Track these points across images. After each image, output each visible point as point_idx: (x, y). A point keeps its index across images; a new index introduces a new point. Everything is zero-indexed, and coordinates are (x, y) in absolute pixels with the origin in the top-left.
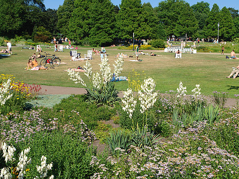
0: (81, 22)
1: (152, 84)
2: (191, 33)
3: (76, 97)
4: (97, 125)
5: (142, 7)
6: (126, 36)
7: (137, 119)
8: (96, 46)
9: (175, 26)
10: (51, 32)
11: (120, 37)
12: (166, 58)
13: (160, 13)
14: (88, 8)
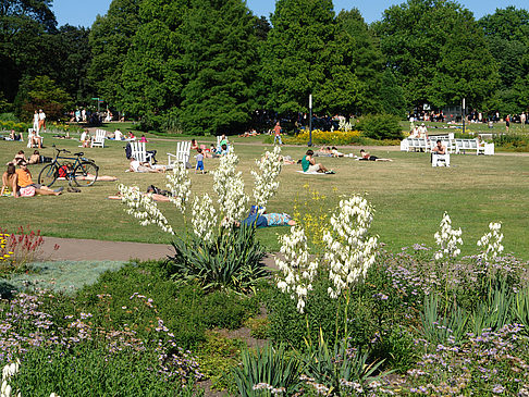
0: (158, 62)
1: (362, 212)
2: (479, 99)
3: (143, 266)
4: (204, 341)
5: (334, 23)
6: (289, 105)
7: (320, 321)
8: (200, 134)
9: (430, 76)
10: (72, 91)
11: (271, 105)
12: (405, 165)
13: (388, 40)
14: (180, 22)
